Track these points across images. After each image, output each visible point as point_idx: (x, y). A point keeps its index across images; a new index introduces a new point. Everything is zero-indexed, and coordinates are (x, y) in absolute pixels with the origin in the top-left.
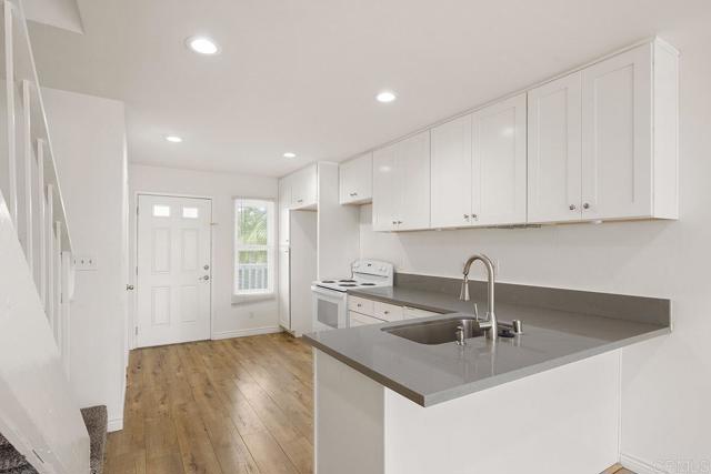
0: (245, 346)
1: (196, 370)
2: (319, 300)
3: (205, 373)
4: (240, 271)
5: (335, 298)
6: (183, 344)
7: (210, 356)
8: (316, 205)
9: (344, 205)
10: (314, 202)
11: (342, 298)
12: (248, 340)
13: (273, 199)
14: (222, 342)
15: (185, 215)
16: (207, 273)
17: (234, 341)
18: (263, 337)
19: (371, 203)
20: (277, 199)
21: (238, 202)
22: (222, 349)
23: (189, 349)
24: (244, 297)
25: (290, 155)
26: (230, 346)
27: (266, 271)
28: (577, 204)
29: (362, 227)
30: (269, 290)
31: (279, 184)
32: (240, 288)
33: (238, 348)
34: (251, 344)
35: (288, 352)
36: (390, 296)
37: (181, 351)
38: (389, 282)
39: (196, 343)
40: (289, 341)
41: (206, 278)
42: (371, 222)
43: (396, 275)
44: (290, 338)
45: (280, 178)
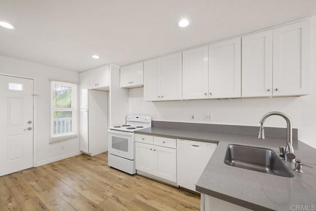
0: (61, 167)
1: (27, 197)
2: (113, 137)
3: (36, 198)
4: (55, 123)
5: (127, 136)
6: (10, 175)
7: (37, 181)
8: (109, 87)
9: (122, 88)
10: (108, 85)
11: (131, 136)
12: (61, 163)
13: (75, 83)
14: (43, 167)
15: (10, 88)
16: (31, 126)
17: (52, 165)
18: (71, 159)
19: (143, 86)
20: (79, 83)
21: (53, 83)
22: (44, 173)
23: (16, 179)
24: (58, 138)
25: (96, 57)
26: (50, 169)
27: (71, 122)
28: (270, 88)
29: (130, 99)
30: (74, 132)
31: (79, 75)
32: (55, 133)
33: (56, 170)
34: (65, 165)
35: (92, 167)
36: (150, 132)
37: (9, 182)
38: (150, 126)
39: (21, 172)
40: (88, 159)
41: (30, 129)
42: (143, 97)
43: (152, 122)
44: (89, 158)
45: (80, 73)
